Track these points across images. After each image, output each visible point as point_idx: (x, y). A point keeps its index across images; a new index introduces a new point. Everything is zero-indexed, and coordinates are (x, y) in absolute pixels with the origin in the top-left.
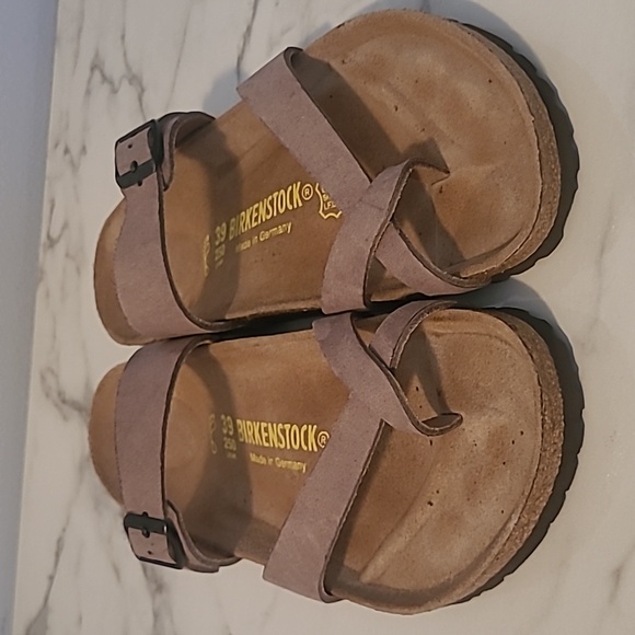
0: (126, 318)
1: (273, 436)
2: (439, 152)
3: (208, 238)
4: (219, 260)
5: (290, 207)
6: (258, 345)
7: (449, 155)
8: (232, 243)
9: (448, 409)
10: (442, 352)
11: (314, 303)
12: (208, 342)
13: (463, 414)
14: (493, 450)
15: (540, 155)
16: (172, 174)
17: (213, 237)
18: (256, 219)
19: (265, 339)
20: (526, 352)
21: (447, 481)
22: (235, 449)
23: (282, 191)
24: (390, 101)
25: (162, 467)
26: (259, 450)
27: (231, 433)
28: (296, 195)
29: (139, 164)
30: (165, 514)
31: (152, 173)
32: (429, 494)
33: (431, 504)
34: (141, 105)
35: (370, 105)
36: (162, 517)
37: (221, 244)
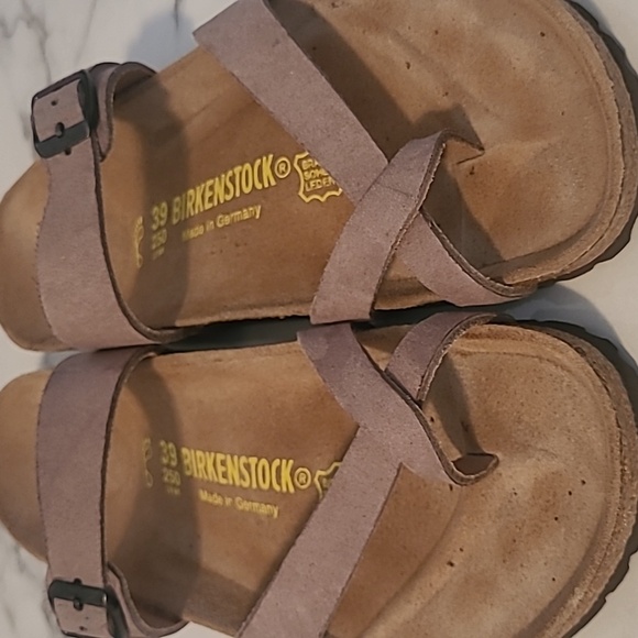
0: (50, 326)
1: (233, 472)
2: (469, 123)
3: (140, 220)
4: (157, 248)
5: (259, 186)
6: (220, 360)
7: (482, 127)
8: (177, 230)
9: (479, 448)
10: (470, 375)
11: (296, 309)
12: (151, 354)
13: (499, 455)
14: (541, 501)
15: (621, 130)
16: (110, 140)
17: (148, 220)
18: (211, 199)
19: (230, 353)
20: (600, 383)
21: (474, 538)
22: (178, 483)
23: (248, 166)
24: (400, 56)
25: (102, 522)
26: (212, 487)
27: (174, 464)
28: (267, 172)
29: (67, 125)
30: (105, 581)
31: (84, 138)
32: (449, 553)
33: (452, 564)
34: (43, 53)
35: (370, 60)
36: (100, 584)
37: (160, 228)
